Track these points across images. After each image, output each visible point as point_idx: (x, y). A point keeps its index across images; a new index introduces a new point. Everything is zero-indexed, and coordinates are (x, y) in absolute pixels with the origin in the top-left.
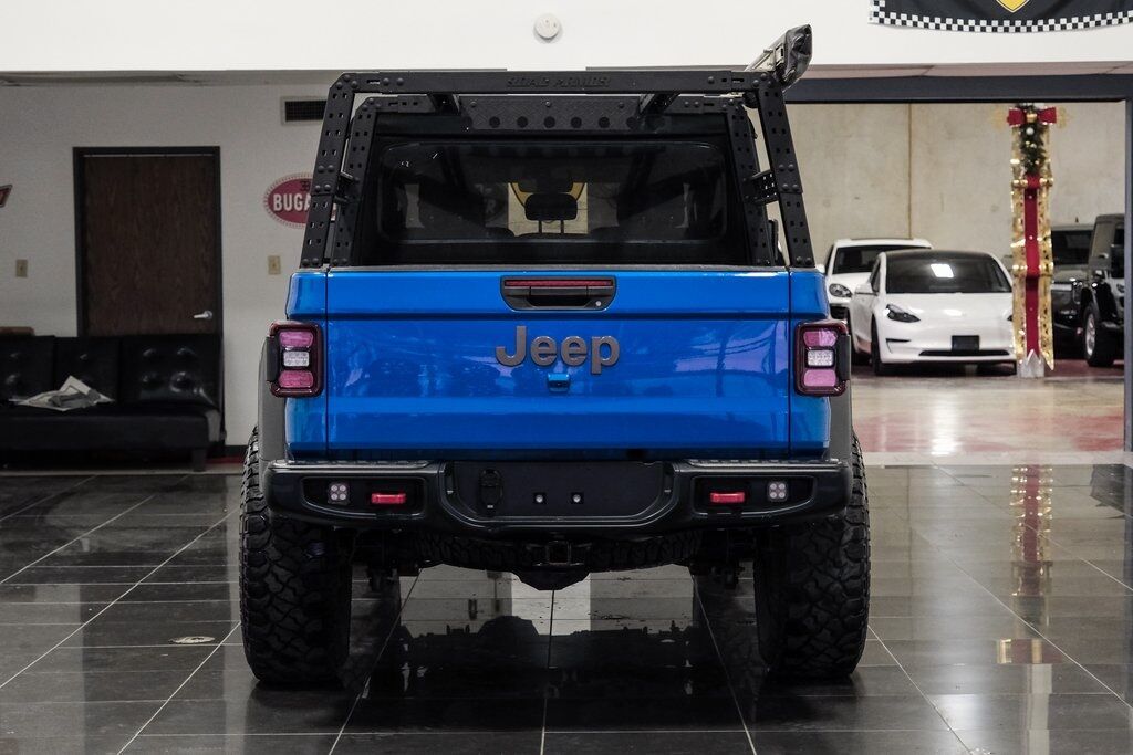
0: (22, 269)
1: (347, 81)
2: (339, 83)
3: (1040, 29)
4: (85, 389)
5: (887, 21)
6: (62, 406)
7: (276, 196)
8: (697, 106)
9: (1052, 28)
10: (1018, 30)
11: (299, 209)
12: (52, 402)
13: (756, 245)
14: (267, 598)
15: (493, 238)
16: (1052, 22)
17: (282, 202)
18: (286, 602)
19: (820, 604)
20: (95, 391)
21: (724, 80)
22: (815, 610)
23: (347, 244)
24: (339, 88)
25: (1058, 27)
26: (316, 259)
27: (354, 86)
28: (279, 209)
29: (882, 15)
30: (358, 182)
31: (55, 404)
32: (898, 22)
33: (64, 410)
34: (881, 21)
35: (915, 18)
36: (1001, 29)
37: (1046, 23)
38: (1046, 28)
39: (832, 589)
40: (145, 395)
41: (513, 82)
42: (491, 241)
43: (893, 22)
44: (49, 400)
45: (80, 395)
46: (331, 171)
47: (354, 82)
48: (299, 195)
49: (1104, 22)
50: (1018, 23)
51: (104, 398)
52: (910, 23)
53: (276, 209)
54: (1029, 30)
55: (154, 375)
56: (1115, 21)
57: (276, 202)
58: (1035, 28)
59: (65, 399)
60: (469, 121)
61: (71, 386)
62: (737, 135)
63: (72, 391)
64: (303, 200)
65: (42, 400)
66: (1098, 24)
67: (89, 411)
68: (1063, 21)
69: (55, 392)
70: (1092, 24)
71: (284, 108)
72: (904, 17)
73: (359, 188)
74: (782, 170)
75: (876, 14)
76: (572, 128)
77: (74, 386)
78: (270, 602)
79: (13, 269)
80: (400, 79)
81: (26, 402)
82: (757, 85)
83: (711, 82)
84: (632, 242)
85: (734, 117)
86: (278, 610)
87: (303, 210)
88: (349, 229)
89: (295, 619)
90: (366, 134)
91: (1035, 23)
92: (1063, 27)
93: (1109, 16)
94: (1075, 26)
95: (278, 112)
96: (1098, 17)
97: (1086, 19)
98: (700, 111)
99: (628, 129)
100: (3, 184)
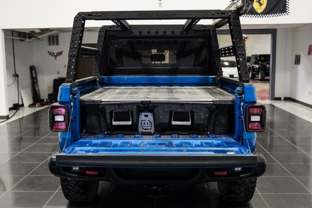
0: (65, 66)
1: (80, 15)
2: (78, 16)
8: (201, 28)
10: (260, 17)
13: (218, 69)
14: (67, 182)
15: (141, 67)
18: (73, 184)
19: (241, 186)
21: (218, 13)
22: (240, 187)
23: (97, 69)
24: (78, 17)
26: (71, 79)
27: (83, 17)
30: (100, 51)
36: (257, 17)
39: (246, 182)
41: (141, 14)
42: (140, 68)
46: (75, 48)
47: (83, 15)
50: (261, 15)
54: (263, 17)
60: (133, 33)
62: (213, 36)
66: (278, 16)
73: (101, 53)
74: (239, 47)
76: (163, 35)
78: (68, 184)
80: (99, 14)
82: (230, 15)
83: (213, 14)
84: (181, 68)
85: (212, 31)
86: (70, 186)
88: (98, 65)
89: (76, 189)
90: (102, 36)
93: (280, 14)
97: (275, 14)
98: (202, 29)
99: (180, 34)
100: (61, 51)
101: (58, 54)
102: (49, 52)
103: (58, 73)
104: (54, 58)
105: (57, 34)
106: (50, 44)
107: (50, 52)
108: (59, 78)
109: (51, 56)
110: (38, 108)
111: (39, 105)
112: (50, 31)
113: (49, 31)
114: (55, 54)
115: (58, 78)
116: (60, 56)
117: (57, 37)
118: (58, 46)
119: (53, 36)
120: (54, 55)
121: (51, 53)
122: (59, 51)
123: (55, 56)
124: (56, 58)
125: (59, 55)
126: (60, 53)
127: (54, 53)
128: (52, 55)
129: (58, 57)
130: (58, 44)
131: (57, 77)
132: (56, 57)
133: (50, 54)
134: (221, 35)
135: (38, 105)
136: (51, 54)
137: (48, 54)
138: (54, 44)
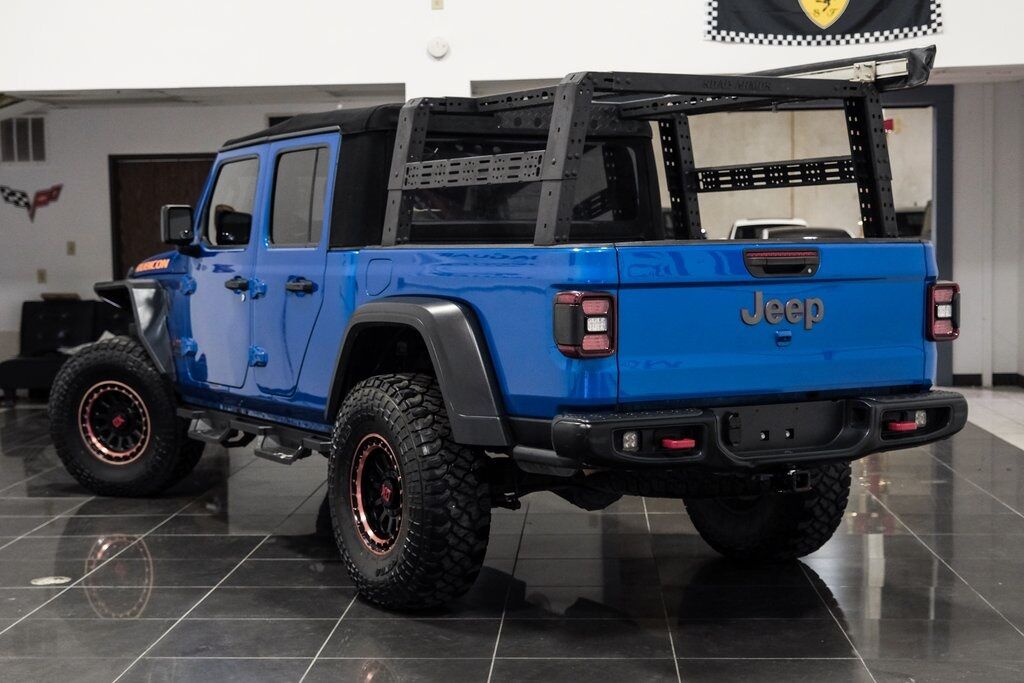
0: (71, 249)
3: (848, 42)
5: (719, 38)
9: (857, 41)
10: (828, 43)
16: (857, 36)
25: (862, 40)
29: (714, 32)
32: (728, 39)
34: (714, 38)
35: (742, 35)
36: (814, 43)
37: (852, 37)
38: (853, 41)
43: (723, 38)
49: (901, 36)
50: (829, 37)
52: (737, 39)
54: (838, 43)
56: (911, 35)
58: (843, 42)
66: (896, 37)
68: (867, 35)
70: (892, 37)
72: (733, 34)
75: (709, 32)
79: (64, 248)
91: (843, 38)
92: (867, 40)
93: (906, 30)
94: (877, 39)
96: (896, 31)
97: (887, 33)
100: (55, 184)
101: (42, 198)
103: (42, 276)
104: (24, 212)
105: (40, 116)
106: (8, 156)
107: (7, 191)
108: (43, 296)
109: (11, 206)
112: (9, 100)
113: (5, 102)
114: (31, 198)
115: (40, 299)
116: (52, 205)
117: (39, 125)
118: (40, 163)
119: (22, 124)
120: (25, 200)
121: (13, 194)
122: (47, 186)
123: (27, 204)
124: (32, 216)
125: (45, 203)
126: (51, 195)
127: (24, 195)
128: (17, 203)
129: (40, 211)
130: (40, 155)
131: (35, 292)
132: (31, 209)
133: (6, 199)
134: (796, 113)
136: (11, 198)
138: (24, 156)
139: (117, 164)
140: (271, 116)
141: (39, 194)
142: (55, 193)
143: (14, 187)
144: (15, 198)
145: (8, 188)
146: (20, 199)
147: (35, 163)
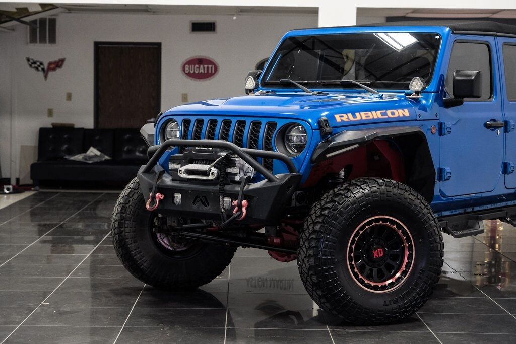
0: (69, 97)
4: (98, 153)
6: (89, 160)
7: (186, 66)
11: (197, 72)
12: (85, 158)
17: (189, 68)
20: (103, 154)
28: (188, 72)
31: (86, 159)
33: (90, 162)
40: (124, 156)
44: (83, 158)
45: (96, 156)
48: (197, 66)
51: (107, 157)
53: (187, 72)
55: (130, 147)
57: (186, 69)
59: (91, 157)
61: (91, 151)
63: (92, 154)
64: (199, 68)
65: (79, 157)
67: (102, 163)
69: (84, 154)
71: (191, 25)
77: (93, 151)
79: (65, 97)
81: (72, 158)
87: (199, 73)
95: (188, 27)
100: (61, 57)
101: (53, 66)
102: (28, 60)
103: (50, 113)
104: (41, 74)
105: (53, 17)
106: (33, 40)
107: (31, 61)
108: (53, 124)
109: (33, 70)
110: (8, 195)
111: (11, 190)
112: (50, 7)
113: (47, 8)
114: (46, 66)
115: (51, 127)
116: (58, 70)
117: (53, 22)
118: (53, 45)
119: (42, 22)
120: (42, 67)
121: (35, 63)
122: (56, 59)
123: (43, 69)
124: (46, 77)
125: (54, 69)
126: (59, 64)
127: (41, 64)
128: (37, 68)
129: (50, 74)
130: (53, 40)
131: (47, 122)
132: (46, 72)
133: (31, 66)
135: (8, 189)
136: (33, 65)
137: (26, 64)
138: (43, 40)
139: (99, 48)
140: (193, 22)
141: (50, 64)
142: (60, 63)
143: (35, 59)
144: (36, 66)
145: (32, 59)
146: (39, 66)
147: (50, 45)
